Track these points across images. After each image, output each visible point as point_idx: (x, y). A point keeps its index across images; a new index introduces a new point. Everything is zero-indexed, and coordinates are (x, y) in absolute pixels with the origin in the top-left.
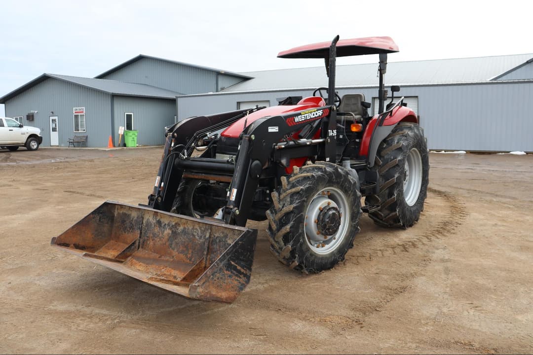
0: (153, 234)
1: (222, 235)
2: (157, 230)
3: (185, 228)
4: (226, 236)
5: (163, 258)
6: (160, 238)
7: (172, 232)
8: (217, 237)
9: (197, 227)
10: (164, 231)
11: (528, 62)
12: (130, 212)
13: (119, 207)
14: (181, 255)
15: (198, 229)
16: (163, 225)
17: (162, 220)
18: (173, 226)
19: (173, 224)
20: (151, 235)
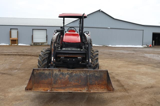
0: (59, 78)
1: (93, 73)
2: (61, 76)
3: (76, 74)
4: (95, 74)
5: (67, 85)
6: (64, 79)
7: (70, 76)
8: (91, 74)
9: (81, 72)
10: (65, 76)
11: (73, 22)
12: (44, 72)
13: (36, 70)
14: (76, 83)
15: (82, 73)
16: (64, 74)
17: (63, 72)
18: (70, 74)
19: (70, 73)
20: (59, 79)
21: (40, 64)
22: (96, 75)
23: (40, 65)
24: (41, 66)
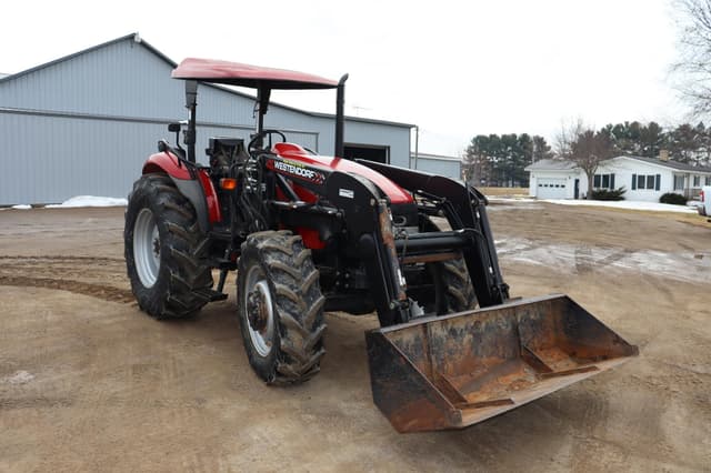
2: (452, 343)
3: (487, 323)
6: (460, 353)
9: (500, 316)
10: (462, 340)
14: (493, 359)
16: (458, 332)
17: (455, 327)
19: (472, 324)
20: (447, 354)
21: (296, 311)
22: (532, 317)
23: (294, 315)
24: (304, 318)
